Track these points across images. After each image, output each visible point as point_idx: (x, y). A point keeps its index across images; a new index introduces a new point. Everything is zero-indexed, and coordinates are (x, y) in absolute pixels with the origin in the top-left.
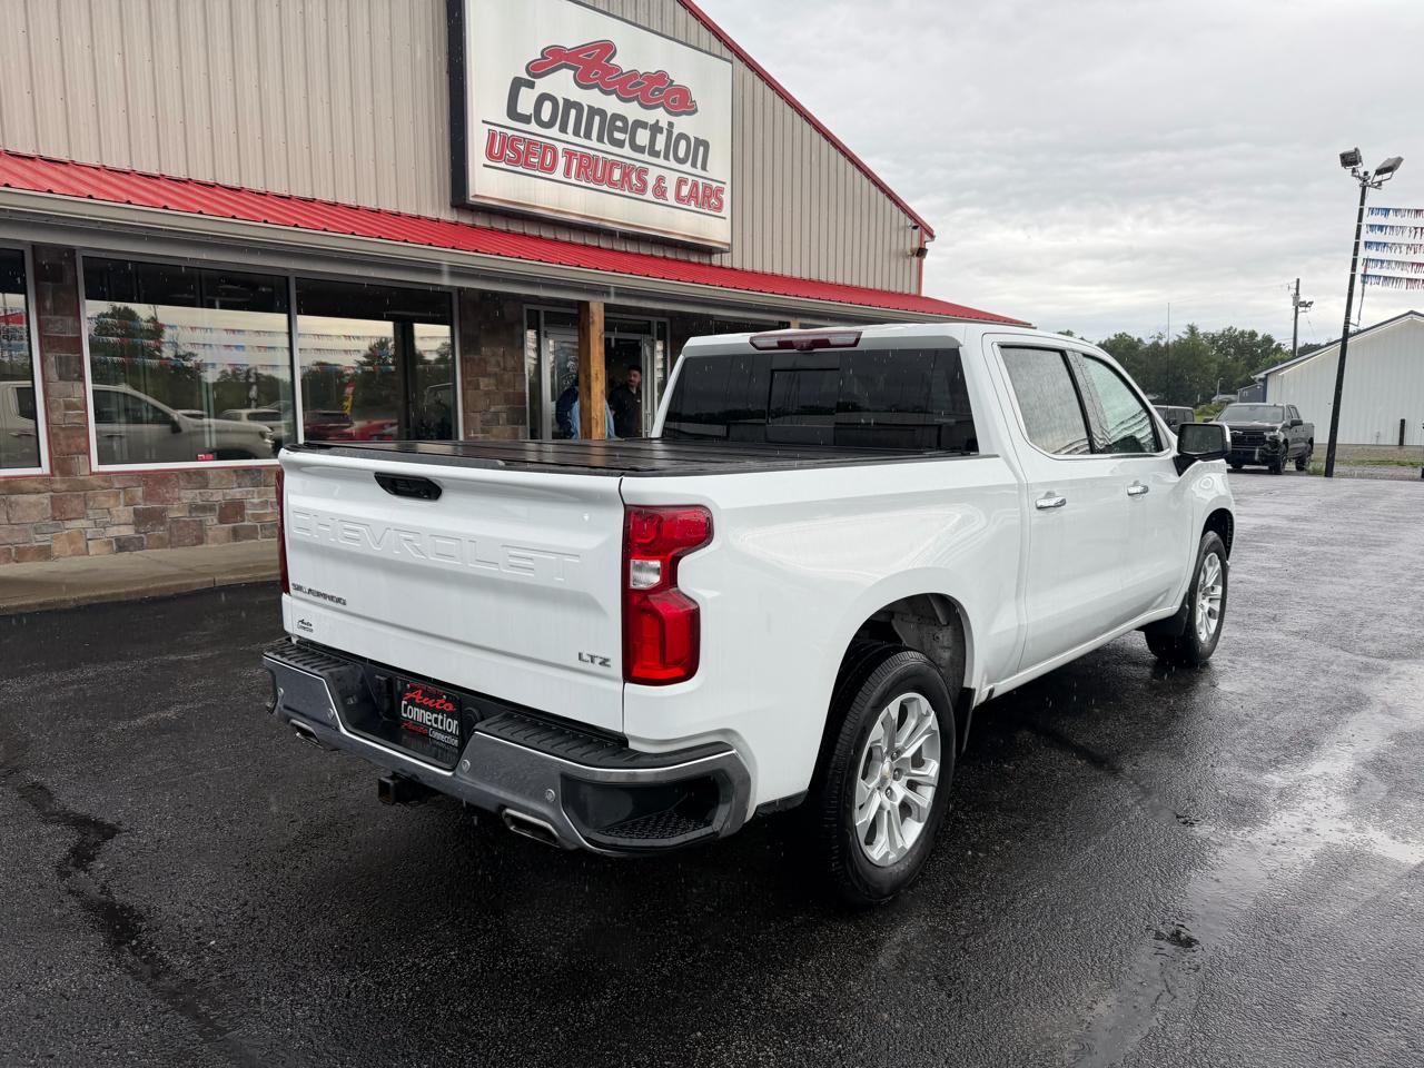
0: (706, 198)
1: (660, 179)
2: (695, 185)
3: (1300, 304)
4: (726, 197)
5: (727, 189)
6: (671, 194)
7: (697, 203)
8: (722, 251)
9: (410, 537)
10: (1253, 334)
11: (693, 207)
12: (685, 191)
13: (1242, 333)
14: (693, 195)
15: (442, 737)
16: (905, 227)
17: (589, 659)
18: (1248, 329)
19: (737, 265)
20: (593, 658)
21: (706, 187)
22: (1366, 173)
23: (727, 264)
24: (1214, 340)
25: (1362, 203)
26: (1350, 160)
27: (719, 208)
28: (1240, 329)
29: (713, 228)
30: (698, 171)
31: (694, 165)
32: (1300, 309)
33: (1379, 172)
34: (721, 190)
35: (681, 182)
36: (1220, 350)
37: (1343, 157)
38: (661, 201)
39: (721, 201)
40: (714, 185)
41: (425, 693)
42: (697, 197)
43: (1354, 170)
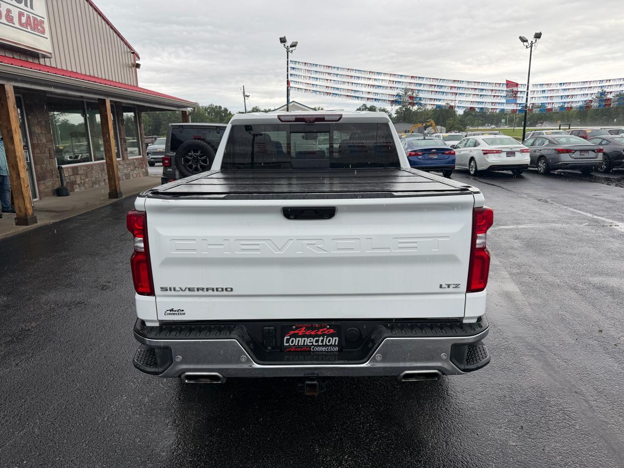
0: (35, 25)
1: (9, 11)
2: (28, 17)
3: (245, 96)
4: (46, 26)
5: (46, 20)
6: (16, 20)
7: (31, 28)
8: (44, 57)
9: (314, 242)
10: (220, 107)
11: (29, 30)
12: (24, 20)
13: (216, 107)
14: (28, 23)
15: (323, 349)
16: (127, 52)
17: (447, 286)
18: (218, 105)
19: (53, 65)
20: (449, 286)
21: (35, 19)
22: (288, 47)
23: (48, 64)
24: (206, 109)
25: (288, 58)
26: (283, 40)
27: (43, 32)
28: (215, 105)
29: (41, 43)
30: (29, 9)
31: (26, 5)
32: (246, 98)
33: (291, 46)
34: (43, 22)
35: (21, 15)
36: (209, 113)
37: (281, 39)
38: (11, 24)
39: (43, 28)
40: (39, 18)
41: (308, 328)
42: (30, 24)
43: (284, 45)
